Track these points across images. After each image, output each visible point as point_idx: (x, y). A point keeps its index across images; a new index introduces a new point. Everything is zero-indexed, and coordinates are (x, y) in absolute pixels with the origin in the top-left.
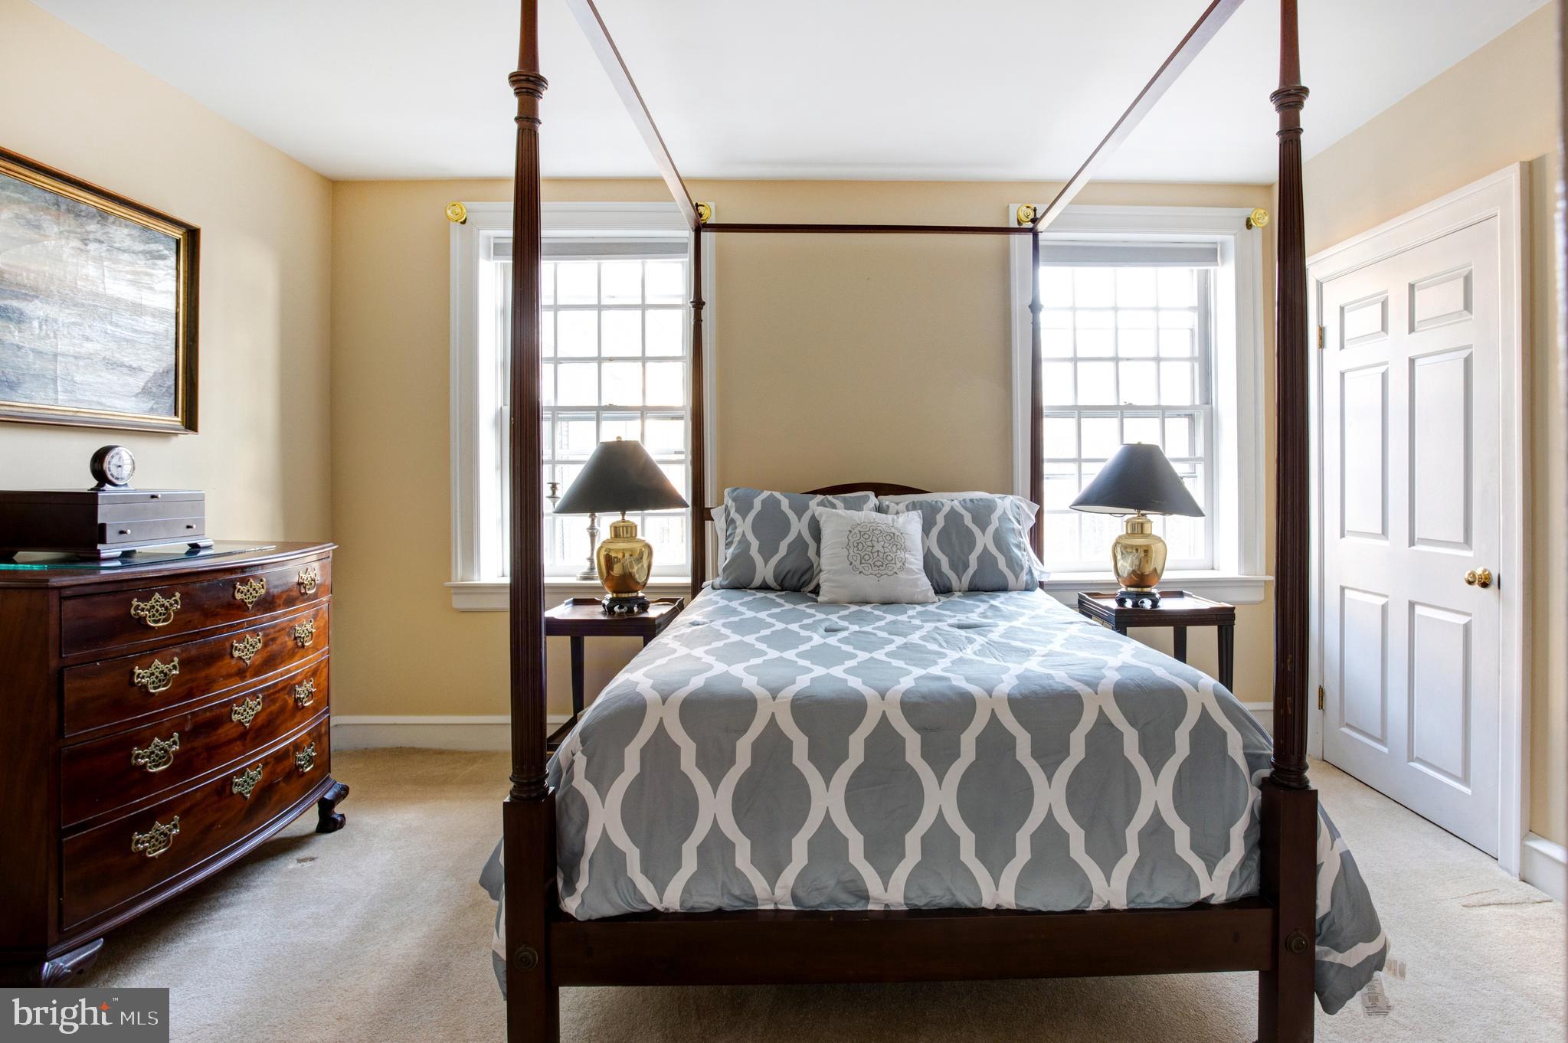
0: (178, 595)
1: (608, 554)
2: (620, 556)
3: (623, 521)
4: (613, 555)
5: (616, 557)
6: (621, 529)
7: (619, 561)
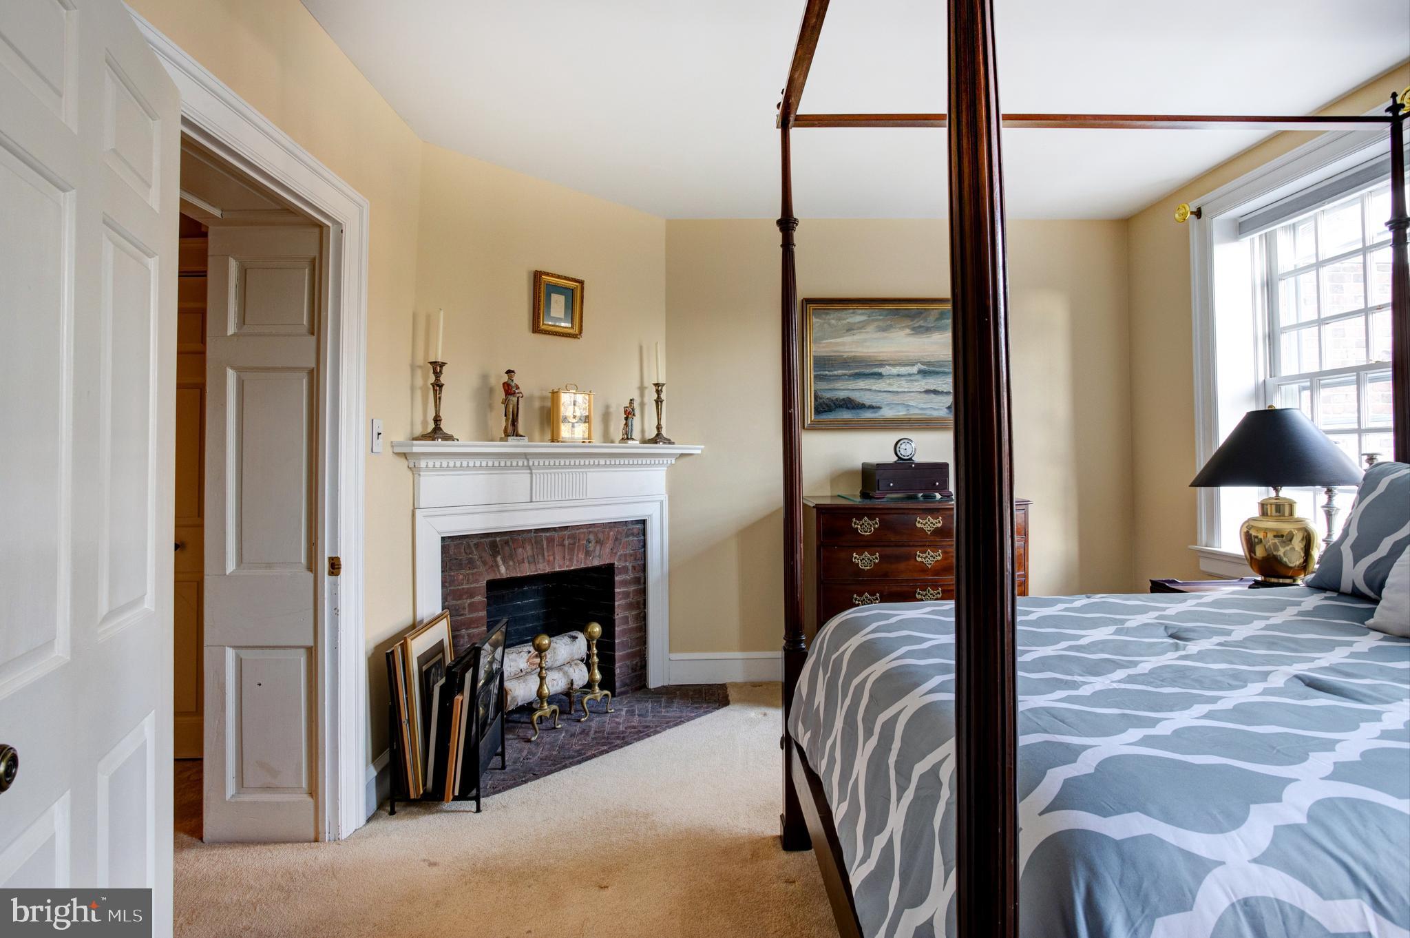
0: (877, 519)
1: (1248, 532)
2: (1261, 535)
3: (1277, 497)
4: (1253, 533)
5: (1257, 537)
6: (1269, 507)
7: (1261, 541)
